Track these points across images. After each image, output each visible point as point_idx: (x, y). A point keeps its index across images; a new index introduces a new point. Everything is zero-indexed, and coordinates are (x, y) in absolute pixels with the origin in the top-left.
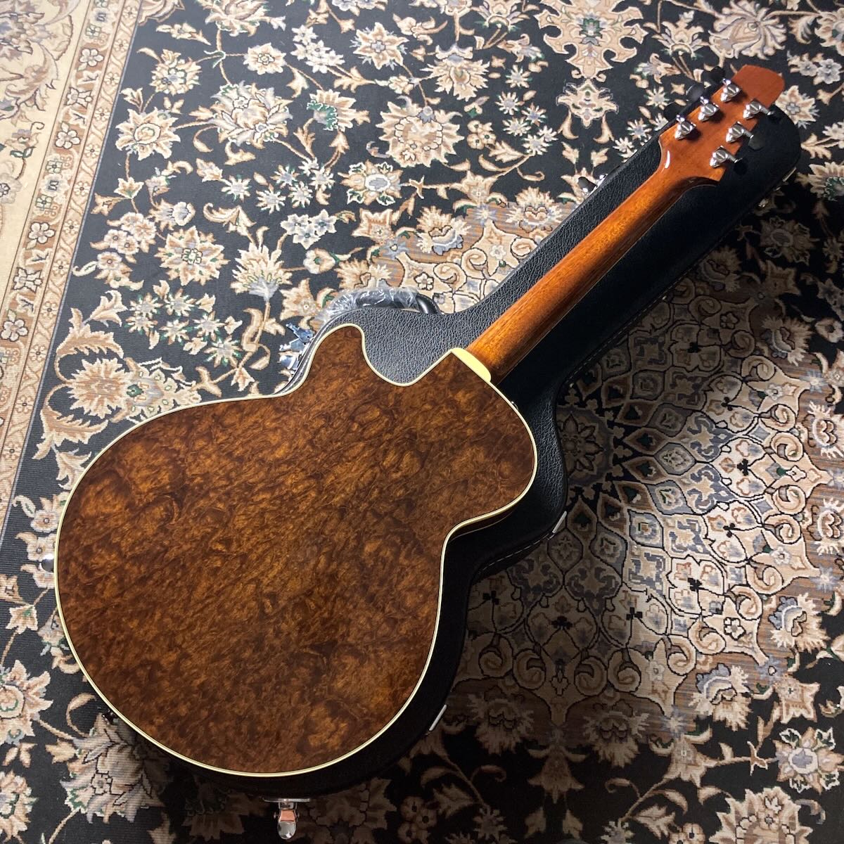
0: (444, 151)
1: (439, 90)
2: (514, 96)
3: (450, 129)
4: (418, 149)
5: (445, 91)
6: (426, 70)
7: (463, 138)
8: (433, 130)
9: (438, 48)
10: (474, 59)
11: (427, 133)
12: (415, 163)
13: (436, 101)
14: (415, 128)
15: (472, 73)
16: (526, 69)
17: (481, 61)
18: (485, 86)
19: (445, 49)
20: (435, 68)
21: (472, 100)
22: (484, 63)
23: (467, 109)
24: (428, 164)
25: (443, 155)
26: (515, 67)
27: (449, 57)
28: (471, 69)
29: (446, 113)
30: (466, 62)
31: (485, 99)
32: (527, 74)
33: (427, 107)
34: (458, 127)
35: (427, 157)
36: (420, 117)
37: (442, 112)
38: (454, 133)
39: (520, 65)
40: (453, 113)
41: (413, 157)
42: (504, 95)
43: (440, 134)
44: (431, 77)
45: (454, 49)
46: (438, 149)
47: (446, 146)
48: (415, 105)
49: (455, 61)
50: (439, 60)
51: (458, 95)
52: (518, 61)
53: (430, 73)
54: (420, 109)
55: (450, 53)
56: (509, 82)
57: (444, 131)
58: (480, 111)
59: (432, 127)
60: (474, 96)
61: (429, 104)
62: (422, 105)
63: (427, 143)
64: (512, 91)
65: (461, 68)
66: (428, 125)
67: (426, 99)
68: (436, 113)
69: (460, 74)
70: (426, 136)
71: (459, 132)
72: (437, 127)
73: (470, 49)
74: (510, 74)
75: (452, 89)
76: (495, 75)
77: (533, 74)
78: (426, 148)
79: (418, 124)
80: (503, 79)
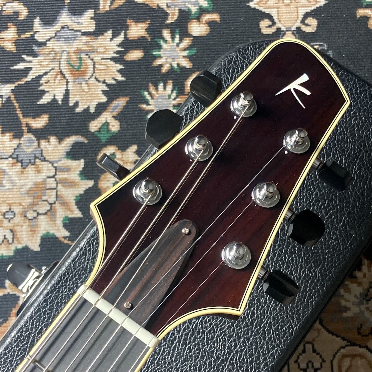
0: (61, 214)
1: (45, 99)
2: (170, 87)
3: (68, 169)
4: (18, 219)
5: (54, 100)
6: (21, 66)
7: (90, 183)
8: (40, 178)
9: (37, 21)
10: (98, 32)
11: (30, 185)
12: (13, 247)
13: (40, 122)
14: (12, 182)
15: (97, 58)
16: (185, 34)
17: (109, 33)
18: (120, 78)
19: (48, 21)
20: (35, 60)
21: (101, 108)
22: (114, 35)
23: (94, 126)
24: (35, 246)
25: (59, 222)
26: (166, 34)
27: (56, 37)
28: (94, 51)
29: (60, 140)
30: (85, 39)
31: (121, 102)
32: (186, 42)
33: (28, 136)
34: (80, 164)
35: (33, 231)
36: (16, 158)
37: (53, 140)
38: (75, 176)
39: (173, 28)
40: (73, 139)
41: (9, 236)
42: (152, 89)
43: (51, 183)
44: (29, 78)
45: (65, 18)
46: (51, 212)
47: (65, 204)
48: (8, 136)
49: (67, 39)
50: (43, 44)
51: (76, 104)
52: (168, 22)
53: (27, 71)
54: (16, 142)
55: (57, 27)
56: (158, 62)
57: (60, 176)
58: (115, 127)
59: (39, 171)
60: (104, 99)
61: (31, 130)
62: (18, 135)
63: (33, 204)
64: (165, 78)
65: (78, 52)
66: (31, 169)
67: (24, 121)
68: (43, 143)
69: (77, 64)
70: (29, 192)
71: (86, 174)
72: (47, 170)
73: (90, 13)
74: (159, 47)
75: (67, 92)
76: (135, 55)
77: (197, 41)
78: (30, 215)
79: (13, 171)
80: (149, 58)
